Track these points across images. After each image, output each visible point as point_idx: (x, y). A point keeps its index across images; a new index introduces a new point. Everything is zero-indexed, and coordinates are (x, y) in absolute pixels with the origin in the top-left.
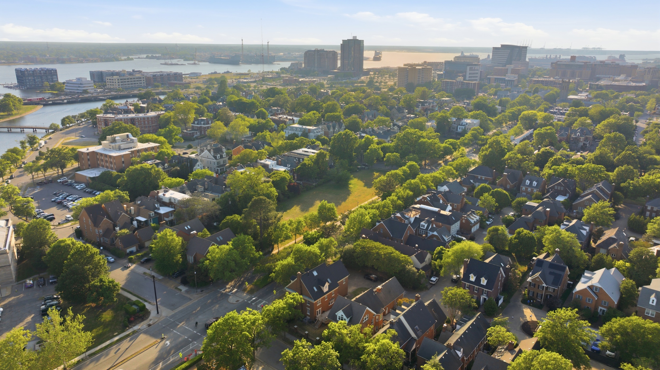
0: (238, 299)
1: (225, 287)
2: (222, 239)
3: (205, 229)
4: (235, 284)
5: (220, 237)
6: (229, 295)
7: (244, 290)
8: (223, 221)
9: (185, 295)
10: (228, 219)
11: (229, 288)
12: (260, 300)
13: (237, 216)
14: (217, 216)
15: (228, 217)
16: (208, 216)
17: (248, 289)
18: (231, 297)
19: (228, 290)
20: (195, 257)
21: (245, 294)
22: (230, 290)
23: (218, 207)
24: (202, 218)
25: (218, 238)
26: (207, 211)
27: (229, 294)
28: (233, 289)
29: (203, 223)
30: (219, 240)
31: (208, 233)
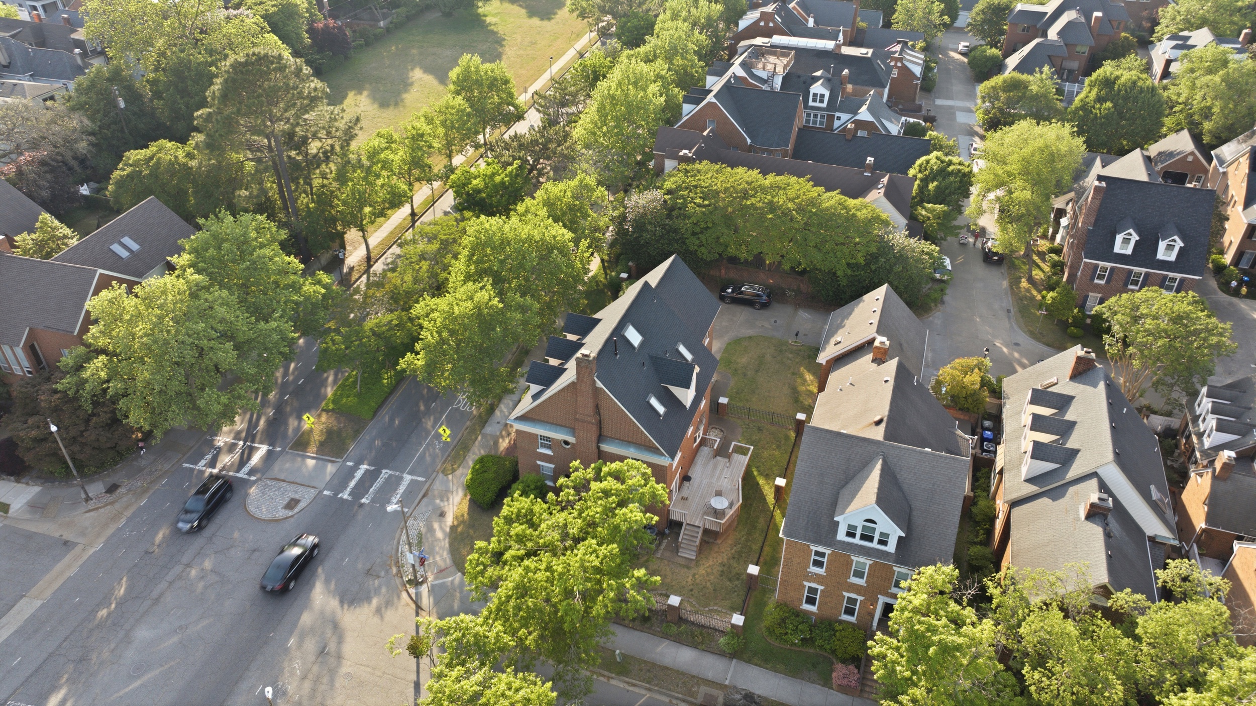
0: (291, 493)
1: (210, 444)
2: (135, 247)
3: (46, 216)
4: (252, 425)
5: (127, 240)
6: (245, 483)
7: (301, 443)
8: (116, 174)
9: (32, 528)
10: (136, 164)
11: (231, 448)
12: (385, 473)
13: (169, 144)
14: (82, 161)
15: (135, 155)
16: (43, 163)
17: (317, 437)
18: (253, 490)
19: (226, 459)
20: (31, 350)
21: (311, 463)
22: (236, 456)
23: (76, 122)
24: (20, 173)
25: (116, 248)
26: (34, 145)
27: (241, 475)
28: (251, 450)
29: (30, 195)
30: (124, 254)
31: (67, 231)
